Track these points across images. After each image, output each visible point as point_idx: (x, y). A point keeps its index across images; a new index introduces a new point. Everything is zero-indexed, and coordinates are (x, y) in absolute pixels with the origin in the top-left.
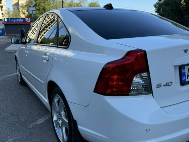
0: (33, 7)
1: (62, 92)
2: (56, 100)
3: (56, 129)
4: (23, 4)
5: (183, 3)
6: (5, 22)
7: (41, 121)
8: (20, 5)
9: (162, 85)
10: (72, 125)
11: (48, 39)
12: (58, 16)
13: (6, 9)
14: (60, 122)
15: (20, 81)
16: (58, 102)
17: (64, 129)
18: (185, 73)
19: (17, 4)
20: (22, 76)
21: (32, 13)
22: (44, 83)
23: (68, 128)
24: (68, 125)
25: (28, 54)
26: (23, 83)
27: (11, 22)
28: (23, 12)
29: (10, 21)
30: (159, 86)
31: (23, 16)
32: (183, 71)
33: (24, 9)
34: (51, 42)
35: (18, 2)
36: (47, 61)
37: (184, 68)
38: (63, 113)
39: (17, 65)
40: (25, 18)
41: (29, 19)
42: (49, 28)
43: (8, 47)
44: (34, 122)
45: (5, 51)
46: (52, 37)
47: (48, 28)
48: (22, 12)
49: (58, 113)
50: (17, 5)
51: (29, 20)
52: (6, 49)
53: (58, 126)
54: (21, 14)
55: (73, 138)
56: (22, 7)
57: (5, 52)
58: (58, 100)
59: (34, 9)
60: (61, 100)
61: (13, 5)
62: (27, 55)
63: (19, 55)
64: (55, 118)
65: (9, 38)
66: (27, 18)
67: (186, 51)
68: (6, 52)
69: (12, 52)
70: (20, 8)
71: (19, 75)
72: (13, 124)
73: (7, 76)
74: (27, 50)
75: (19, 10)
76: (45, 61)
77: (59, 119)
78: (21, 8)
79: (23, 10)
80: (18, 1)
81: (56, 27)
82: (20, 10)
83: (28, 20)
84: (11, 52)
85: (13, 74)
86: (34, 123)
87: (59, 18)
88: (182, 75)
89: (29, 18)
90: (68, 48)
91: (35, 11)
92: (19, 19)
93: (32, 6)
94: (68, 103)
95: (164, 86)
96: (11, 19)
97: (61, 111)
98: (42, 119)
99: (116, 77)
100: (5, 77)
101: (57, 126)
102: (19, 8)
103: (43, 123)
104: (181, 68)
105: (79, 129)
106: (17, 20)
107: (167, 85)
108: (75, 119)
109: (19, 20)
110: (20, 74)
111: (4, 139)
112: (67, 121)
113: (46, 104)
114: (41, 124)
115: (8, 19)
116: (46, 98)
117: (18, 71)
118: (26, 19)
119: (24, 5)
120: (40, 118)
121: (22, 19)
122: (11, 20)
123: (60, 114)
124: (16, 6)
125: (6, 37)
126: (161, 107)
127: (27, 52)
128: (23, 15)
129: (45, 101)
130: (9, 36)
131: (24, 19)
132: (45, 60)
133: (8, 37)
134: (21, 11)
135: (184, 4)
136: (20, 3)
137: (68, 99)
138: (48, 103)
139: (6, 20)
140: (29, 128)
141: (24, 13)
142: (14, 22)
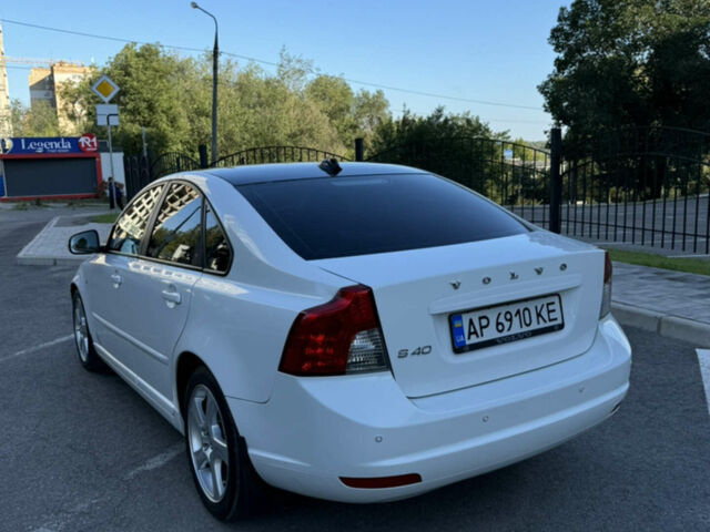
0: (111, 102)
1: (213, 376)
2: (198, 400)
3: (199, 473)
4: (71, 83)
5: (640, 76)
6: (5, 150)
7: (157, 462)
8: (59, 87)
9: (410, 352)
10: (236, 450)
11: (175, 232)
12: (204, 197)
13: (9, 103)
14: (209, 452)
15: (84, 359)
16: (204, 404)
17: (217, 468)
18: (461, 329)
19: (48, 84)
20: (96, 344)
21: (105, 123)
22: (167, 360)
23: (227, 462)
24: (226, 454)
25: (120, 284)
26: (96, 365)
27: (26, 151)
28: (70, 112)
29: (23, 147)
30: (403, 354)
31: (69, 128)
32: (457, 324)
33: (74, 103)
34: (184, 243)
35: (52, 75)
36: (177, 304)
37: (460, 318)
38: (214, 427)
39: (77, 311)
40: (78, 139)
41: (94, 140)
42: (181, 204)
43: (26, 248)
44: (138, 466)
45: (19, 262)
46: (184, 229)
47: (178, 203)
48: (65, 113)
49: (203, 430)
50: (47, 87)
51: (92, 143)
52: (21, 255)
53: (203, 465)
54: (61, 119)
55: (238, 482)
56: (65, 94)
57: (16, 265)
58: (202, 399)
59: (114, 108)
60: (211, 398)
61: (32, 88)
62: (116, 286)
63: (87, 282)
64: (196, 445)
65: (17, 208)
66: (84, 135)
67: (455, 286)
68: (21, 265)
69: (42, 263)
70: (58, 98)
71: (82, 341)
72: (81, 471)
73: (41, 346)
74: (117, 272)
75: (53, 104)
76: (171, 305)
77: (205, 445)
78: (63, 97)
79: (70, 105)
80: (49, 73)
81: (200, 204)
82: (60, 103)
83: (88, 143)
84: (38, 263)
85: (58, 340)
86: (140, 468)
87: (206, 203)
88: (455, 332)
89: (92, 138)
90: (229, 276)
91: (116, 118)
92: (57, 139)
93: (107, 99)
94: (228, 399)
95: (414, 354)
96: (28, 141)
97: (211, 424)
98: (158, 458)
99: (321, 338)
100: (33, 349)
101: (199, 465)
102: (54, 96)
103: (163, 467)
104: (454, 317)
105: (251, 457)
106: (51, 144)
107: (419, 352)
108: (241, 434)
109: (57, 145)
110: (86, 340)
111: (65, 505)
112: (225, 445)
113: (170, 414)
114: (156, 469)
115: (16, 141)
116: (171, 399)
117: (78, 328)
118: (82, 140)
119: (75, 86)
120: (155, 455)
121: (67, 139)
122: (27, 145)
123: (209, 434)
124: (44, 89)
125: (9, 206)
126: (409, 398)
127: (118, 277)
128: (69, 122)
129: (168, 407)
130: (19, 200)
131: (74, 141)
132: (170, 301)
133: (14, 204)
134: (61, 110)
135: (647, 79)
136: (59, 78)
137: (226, 391)
138: (177, 410)
139: (9, 144)
140: (125, 479)
141: (72, 117)
142: (40, 150)
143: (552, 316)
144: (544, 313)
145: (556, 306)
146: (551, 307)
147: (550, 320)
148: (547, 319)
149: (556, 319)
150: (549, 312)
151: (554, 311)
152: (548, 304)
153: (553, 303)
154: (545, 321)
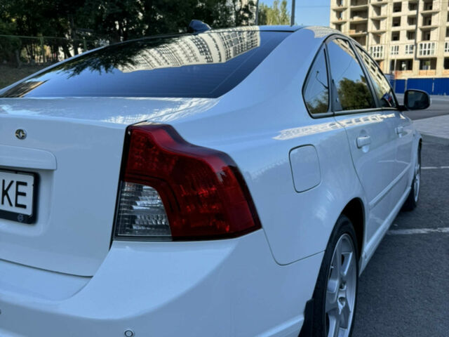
143: (21, 200)
144: (12, 193)
145: (29, 190)
146: (21, 189)
147: (17, 205)
148: (13, 202)
149: (24, 207)
150: (18, 193)
151: (24, 194)
152: (19, 183)
153: (25, 184)
154: (11, 205)
